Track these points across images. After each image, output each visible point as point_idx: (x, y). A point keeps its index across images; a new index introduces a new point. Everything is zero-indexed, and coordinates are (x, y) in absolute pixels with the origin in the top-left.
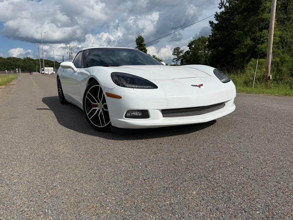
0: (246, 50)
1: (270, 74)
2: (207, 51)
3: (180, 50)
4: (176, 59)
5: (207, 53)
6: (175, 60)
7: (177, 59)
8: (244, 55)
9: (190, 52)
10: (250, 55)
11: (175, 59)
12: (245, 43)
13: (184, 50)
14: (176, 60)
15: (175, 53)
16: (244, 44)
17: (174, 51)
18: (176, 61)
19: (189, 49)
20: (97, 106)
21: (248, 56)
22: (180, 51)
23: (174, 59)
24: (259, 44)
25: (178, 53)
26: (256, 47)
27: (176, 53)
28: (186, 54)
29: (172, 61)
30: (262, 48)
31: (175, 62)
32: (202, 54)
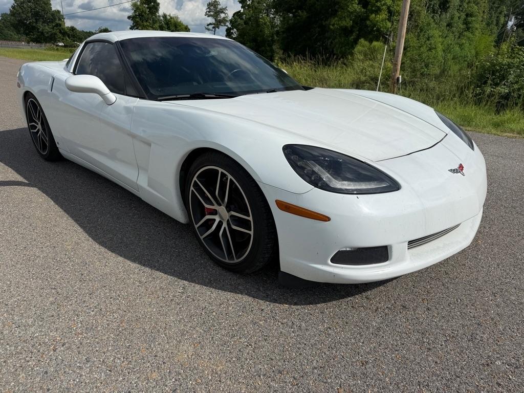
0: (351, 22)
1: (400, 75)
2: (273, 15)
3: (219, 7)
4: (213, 26)
5: (273, 18)
6: (211, 27)
7: (214, 24)
8: (346, 31)
9: (242, 14)
10: (357, 32)
11: (210, 24)
12: (350, 9)
13: (226, 7)
14: (213, 28)
15: (209, 12)
16: (349, 11)
17: (209, 8)
18: (214, 30)
19: (242, 7)
20: (215, 212)
21: (354, 34)
22: (221, 9)
23: (208, 25)
24: (372, 12)
25: (215, 13)
26: (367, 18)
27: (212, 13)
28: (236, 17)
29: (206, 29)
30: (377, 21)
31: (212, 30)
32: (266, 21)
